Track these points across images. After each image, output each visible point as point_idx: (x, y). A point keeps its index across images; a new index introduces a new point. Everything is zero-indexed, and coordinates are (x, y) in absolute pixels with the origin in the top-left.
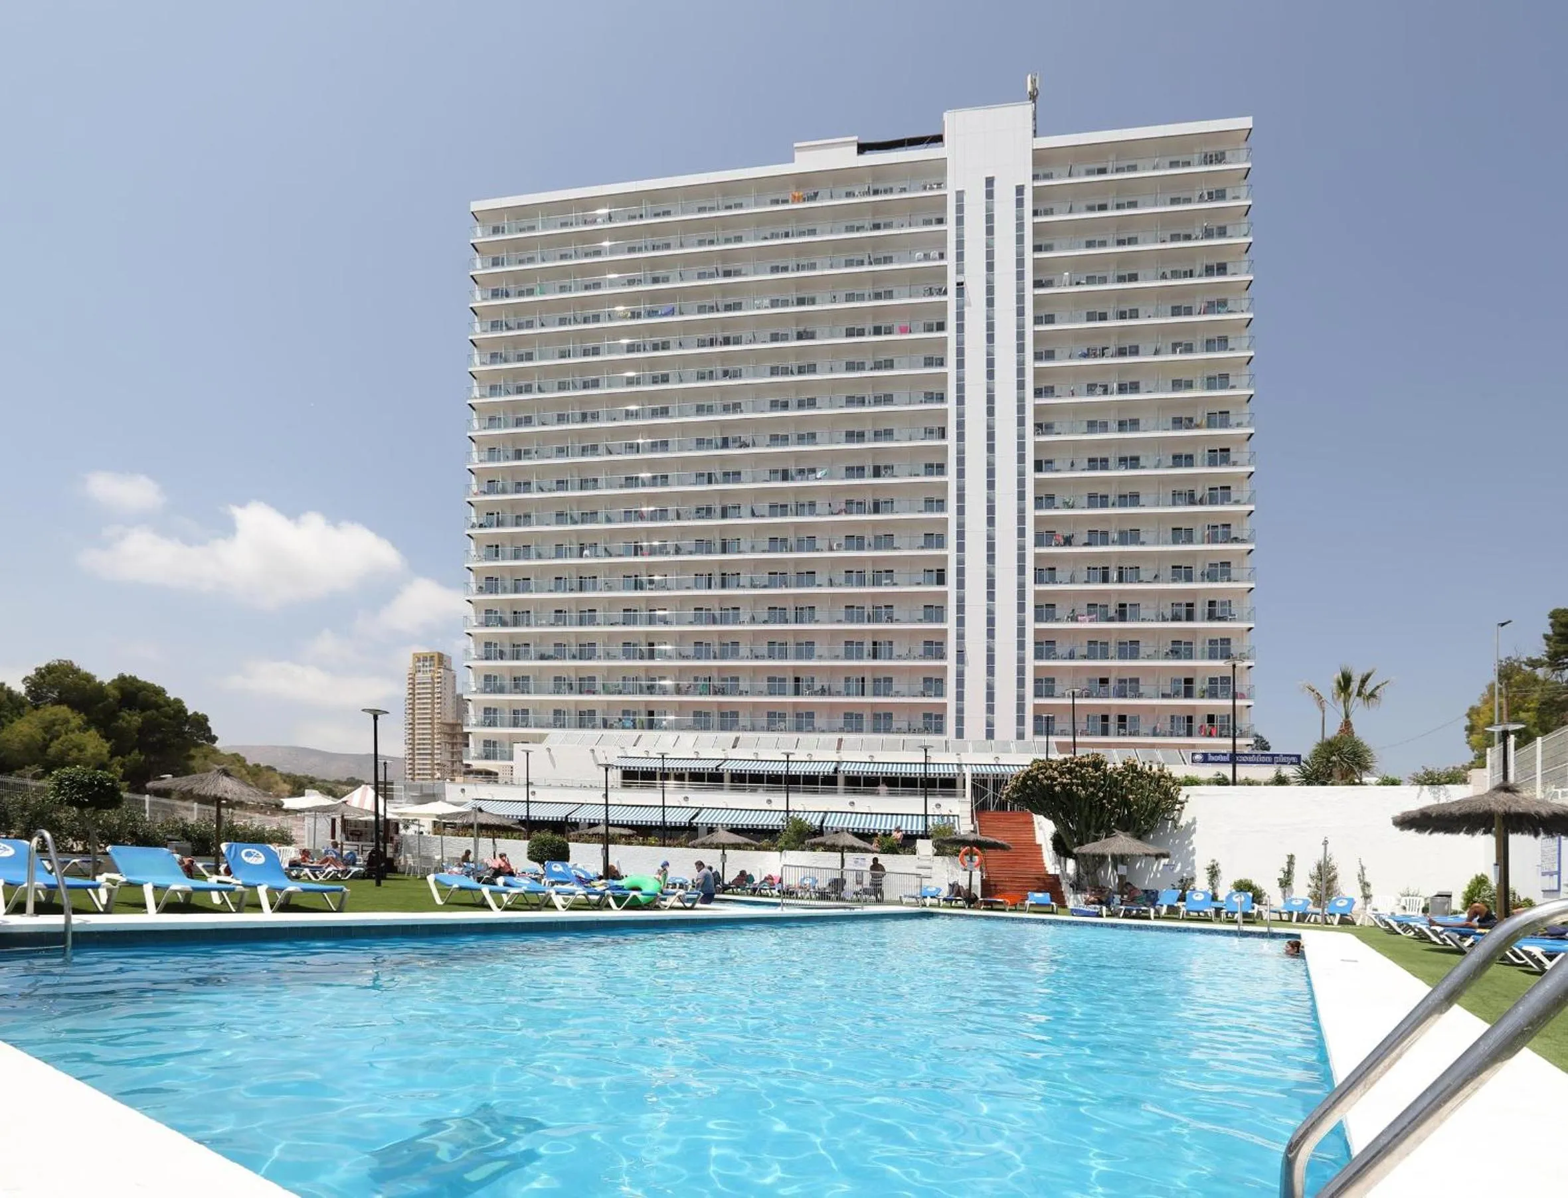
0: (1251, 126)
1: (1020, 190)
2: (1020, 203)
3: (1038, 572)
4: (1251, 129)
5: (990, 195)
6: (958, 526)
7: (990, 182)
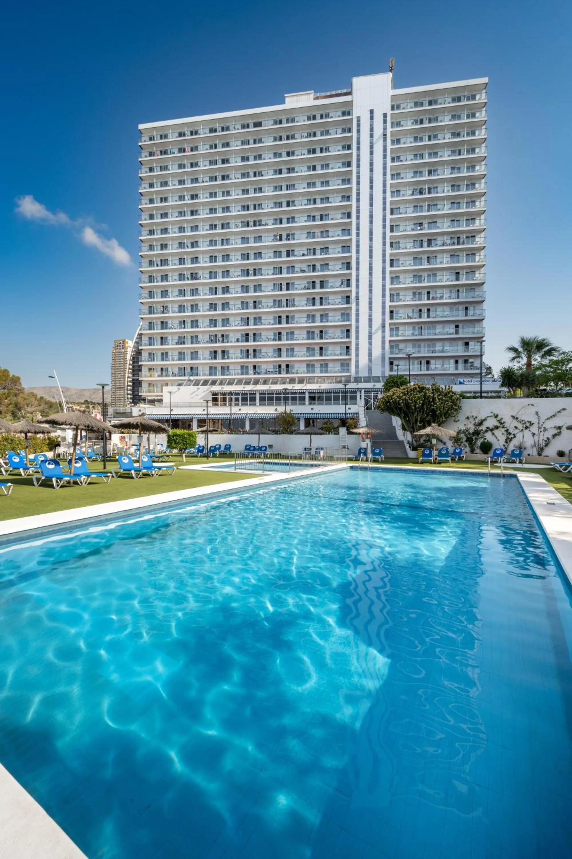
0: (487, 82)
1: (385, 115)
2: (385, 122)
3: (392, 295)
4: (487, 83)
5: (372, 118)
6: (356, 277)
7: (372, 112)
